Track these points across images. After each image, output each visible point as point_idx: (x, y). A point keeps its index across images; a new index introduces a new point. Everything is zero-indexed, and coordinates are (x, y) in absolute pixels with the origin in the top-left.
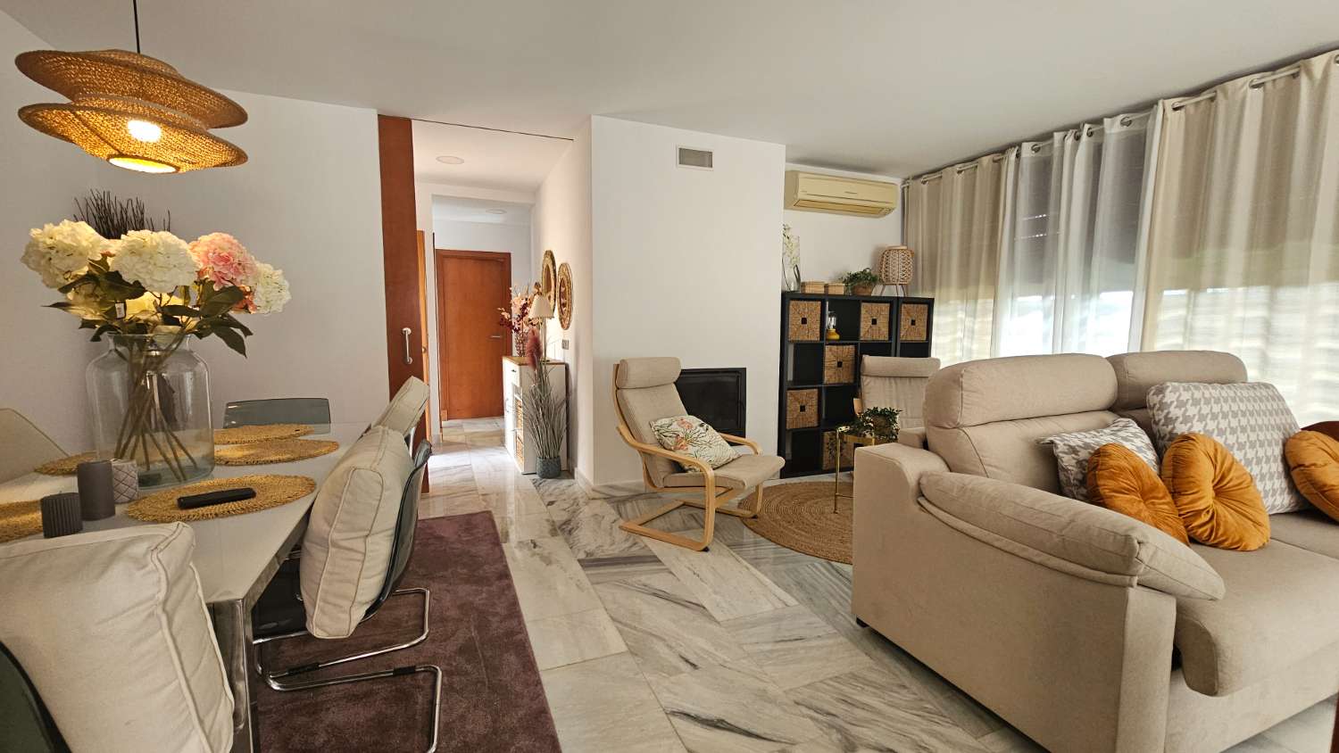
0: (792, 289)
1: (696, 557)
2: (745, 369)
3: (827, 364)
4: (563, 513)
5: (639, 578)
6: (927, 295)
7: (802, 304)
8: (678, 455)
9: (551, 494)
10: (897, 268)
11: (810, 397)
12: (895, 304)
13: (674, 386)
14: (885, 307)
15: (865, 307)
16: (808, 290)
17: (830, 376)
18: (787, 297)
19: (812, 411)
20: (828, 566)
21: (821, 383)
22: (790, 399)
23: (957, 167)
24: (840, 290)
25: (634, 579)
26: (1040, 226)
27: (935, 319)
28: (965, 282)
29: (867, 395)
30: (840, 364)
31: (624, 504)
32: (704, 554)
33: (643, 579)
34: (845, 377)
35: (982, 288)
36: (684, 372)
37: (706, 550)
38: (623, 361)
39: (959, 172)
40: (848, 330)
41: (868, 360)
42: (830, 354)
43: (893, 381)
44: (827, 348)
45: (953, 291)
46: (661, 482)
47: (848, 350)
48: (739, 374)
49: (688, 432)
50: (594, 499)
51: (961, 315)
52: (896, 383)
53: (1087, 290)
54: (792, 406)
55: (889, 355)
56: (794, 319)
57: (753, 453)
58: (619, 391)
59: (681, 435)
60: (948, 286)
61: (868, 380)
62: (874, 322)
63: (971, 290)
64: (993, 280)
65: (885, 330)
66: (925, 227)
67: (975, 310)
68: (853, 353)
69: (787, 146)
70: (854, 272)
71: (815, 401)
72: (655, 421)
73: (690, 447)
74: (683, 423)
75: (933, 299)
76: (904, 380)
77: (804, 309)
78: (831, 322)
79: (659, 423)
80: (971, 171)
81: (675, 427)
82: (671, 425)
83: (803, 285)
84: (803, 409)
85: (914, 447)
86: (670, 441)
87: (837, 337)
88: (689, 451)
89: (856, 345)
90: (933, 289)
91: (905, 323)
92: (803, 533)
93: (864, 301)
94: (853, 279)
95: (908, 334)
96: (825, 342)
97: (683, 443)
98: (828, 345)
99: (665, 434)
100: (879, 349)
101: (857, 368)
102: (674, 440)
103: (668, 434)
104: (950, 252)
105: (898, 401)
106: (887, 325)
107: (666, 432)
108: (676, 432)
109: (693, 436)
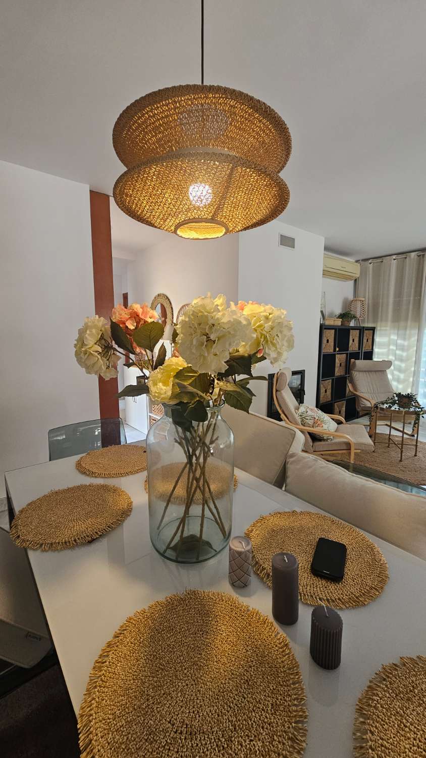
0: (322, 323)
2: (304, 370)
3: (336, 365)
6: (371, 325)
7: (327, 332)
8: (316, 430)
10: (358, 311)
11: (329, 384)
12: (362, 330)
14: (358, 332)
15: (350, 332)
16: (328, 323)
17: (338, 371)
18: (323, 328)
19: (329, 393)
21: (334, 376)
22: (321, 386)
23: (394, 257)
24: (338, 322)
28: (397, 319)
29: (357, 382)
30: (341, 365)
34: (343, 373)
35: (409, 323)
39: (394, 259)
41: (354, 362)
42: (337, 360)
44: (336, 356)
45: (389, 323)
49: (318, 415)
51: (394, 337)
52: (366, 374)
54: (322, 390)
56: (324, 341)
58: (278, 392)
59: (317, 418)
60: (386, 320)
61: (356, 373)
62: (353, 341)
63: (402, 324)
64: (417, 319)
65: (357, 345)
67: (405, 334)
68: (345, 357)
69: (325, 238)
71: (330, 387)
73: (322, 424)
74: (311, 410)
75: (374, 328)
76: (372, 372)
77: (328, 335)
79: (300, 411)
80: (402, 260)
81: (310, 412)
82: (307, 411)
83: (325, 320)
84: (326, 391)
86: (311, 422)
89: (347, 354)
90: (375, 320)
91: (365, 340)
93: (351, 329)
94: (341, 316)
95: (366, 348)
96: (336, 353)
97: (319, 423)
98: (337, 354)
99: (306, 418)
100: (356, 356)
101: (348, 368)
102: (312, 421)
103: (308, 418)
104: (388, 302)
105: (372, 385)
106: (358, 342)
107: (307, 416)
108: (313, 416)
109: (322, 418)
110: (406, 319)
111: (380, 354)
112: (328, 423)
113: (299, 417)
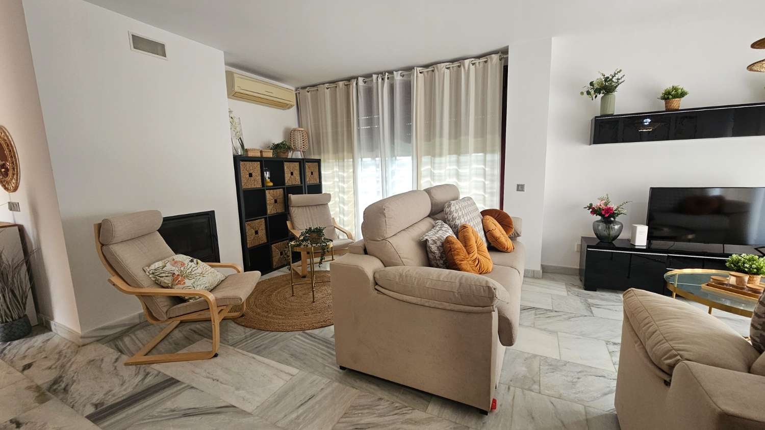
0: (240, 154)
1: (209, 365)
2: (214, 211)
3: (268, 202)
4: (48, 372)
5: (163, 407)
6: (317, 157)
7: (248, 164)
8: (177, 291)
9: (24, 357)
10: (299, 141)
11: (260, 224)
12: (302, 162)
13: (158, 233)
14: (297, 164)
15: (286, 165)
16: (250, 154)
17: (271, 209)
18: (237, 160)
19: (262, 233)
21: (266, 215)
22: (247, 228)
23: (326, 85)
24: (269, 154)
25: (158, 410)
26: (370, 122)
27: (323, 172)
28: (336, 151)
29: (294, 219)
30: (276, 201)
31: (122, 340)
32: (216, 359)
33: (169, 405)
34: (280, 209)
35: (345, 153)
36: (166, 219)
37: (216, 355)
38: (106, 221)
39: (327, 88)
40: (278, 180)
41: (293, 197)
42: (270, 195)
43: (307, 208)
44: (267, 192)
45: (331, 155)
46: (165, 316)
47: (279, 192)
48: (210, 217)
49: (182, 269)
50: (84, 345)
51: (336, 169)
52: (309, 209)
53: (393, 155)
54: (250, 232)
55: (302, 194)
56: (244, 175)
57: (236, 272)
58: (104, 247)
59: (177, 273)
60: (328, 152)
61: (294, 209)
62: (292, 174)
63: (340, 155)
64: (351, 150)
65: (298, 178)
66: (311, 117)
67: (344, 166)
68: (283, 193)
69: (225, 53)
70: (276, 143)
71: (263, 227)
72: (149, 266)
73: (186, 281)
74: (176, 262)
75: (320, 160)
76: (313, 207)
77: (250, 167)
78: (267, 175)
79: (153, 267)
80: (333, 89)
81: (169, 267)
82: (164, 267)
83: (246, 151)
84: (256, 232)
85: (361, 254)
86: (167, 280)
87: (271, 184)
88: (187, 284)
89: (284, 189)
90: (320, 154)
91: (308, 174)
92: (280, 317)
93: (285, 161)
94: (276, 147)
95: (310, 180)
96: (265, 188)
97: (179, 279)
98: (267, 189)
99: (161, 275)
100: (297, 190)
101: (286, 203)
102: (170, 278)
103: (163, 275)
104: (327, 133)
105: (312, 220)
106: (299, 175)
107: (162, 273)
108: (171, 272)
109: (188, 272)
110: (343, 151)
111: (327, 186)
112: (198, 277)
113: (151, 276)
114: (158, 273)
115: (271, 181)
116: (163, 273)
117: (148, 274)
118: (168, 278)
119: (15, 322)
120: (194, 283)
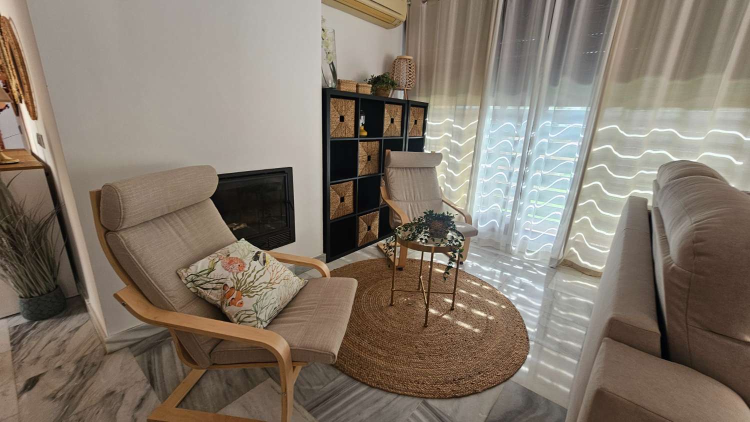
0: (330, 86)
2: (291, 168)
3: (360, 159)
6: (423, 100)
7: (341, 102)
9: (37, 360)
10: (403, 78)
11: (347, 188)
12: (406, 105)
13: (211, 202)
14: (400, 108)
15: (387, 108)
16: (344, 88)
17: (363, 169)
18: (328, 95)
19: (349, 201)
20: (423, 407)
21: (356, 176)
22: (332, 192)
24: (367, 90)
28: (454, 92)
30: (369, 158)
34: (372, 169)
35: (469, 95)
36: (223, 179)
38: (108, 187)
40: (375, 128)
41: (394, 156)
42: (362, 151)
43: (412, 171)
44: (360, 144)
45: (445, 98)
46: (207, 360)
47: (376, 145)
48: (286, 174)
49: (240, 276)
50: (111, 353)
51: (450, 119)
54: (334, 198)
55: (401, 150)
56: (334, 118)
57: (320, 275)
58: (109, 235)
59: (230, 284)
60: (442, 94)
61: (392, 170)
62: (392, 121)
63: (460, 98)
65: (399, 128)
66: (423, 43)
67: (463, 116)
68: (378, 147)
70: (376, 75)
71: (350, 192)
72: (187, 267)
73: (245, 299)
74: (231, 261)
75: (427, 104)
76: (416, 170)
77: (342, 107)
78: (362, 120)
79: (193, 269)
81: (219, 271)
82: (212, 270)
83: (338, 82)
84: (342, 200)
86: (215, 296)
87: (365, 134)
88: (245, 306)
89: (380, 141)
90: (428, 95)
91: (411, 122)
93: (387, 103)
94: (376, 81)
95: (412, 133)
96: (359, 139)
97: (234, 296)
98: (361, 141)
99: (205, 286)
100: (396, 145)
101: (382, 162)
102: (219, 293)
103: (209, 286)
104: (444, 65)
105: (414, 187)
106: (400, 124)
107: (206, 282)
108: (221, 281)
109: (249, 280)
110: (466, 92)
111: (433, 141)
112: (265, 291)
113: (189, 285)
114: (200, 282)
115: (365, 129)
116: (209, 282)
117: (185, 282)
118: (216, 292)
119: (43, 298)
120: (257, 304)
